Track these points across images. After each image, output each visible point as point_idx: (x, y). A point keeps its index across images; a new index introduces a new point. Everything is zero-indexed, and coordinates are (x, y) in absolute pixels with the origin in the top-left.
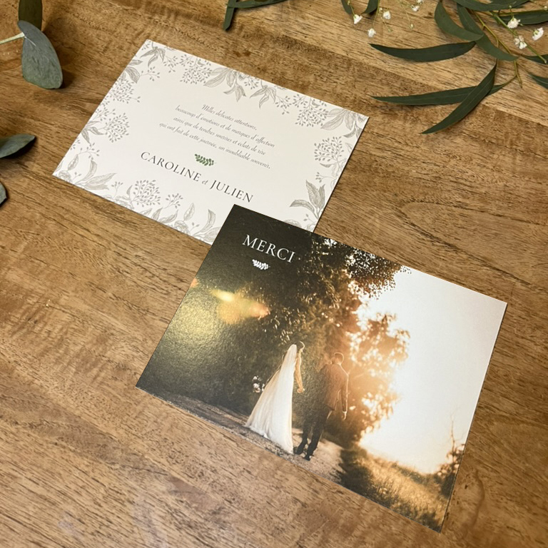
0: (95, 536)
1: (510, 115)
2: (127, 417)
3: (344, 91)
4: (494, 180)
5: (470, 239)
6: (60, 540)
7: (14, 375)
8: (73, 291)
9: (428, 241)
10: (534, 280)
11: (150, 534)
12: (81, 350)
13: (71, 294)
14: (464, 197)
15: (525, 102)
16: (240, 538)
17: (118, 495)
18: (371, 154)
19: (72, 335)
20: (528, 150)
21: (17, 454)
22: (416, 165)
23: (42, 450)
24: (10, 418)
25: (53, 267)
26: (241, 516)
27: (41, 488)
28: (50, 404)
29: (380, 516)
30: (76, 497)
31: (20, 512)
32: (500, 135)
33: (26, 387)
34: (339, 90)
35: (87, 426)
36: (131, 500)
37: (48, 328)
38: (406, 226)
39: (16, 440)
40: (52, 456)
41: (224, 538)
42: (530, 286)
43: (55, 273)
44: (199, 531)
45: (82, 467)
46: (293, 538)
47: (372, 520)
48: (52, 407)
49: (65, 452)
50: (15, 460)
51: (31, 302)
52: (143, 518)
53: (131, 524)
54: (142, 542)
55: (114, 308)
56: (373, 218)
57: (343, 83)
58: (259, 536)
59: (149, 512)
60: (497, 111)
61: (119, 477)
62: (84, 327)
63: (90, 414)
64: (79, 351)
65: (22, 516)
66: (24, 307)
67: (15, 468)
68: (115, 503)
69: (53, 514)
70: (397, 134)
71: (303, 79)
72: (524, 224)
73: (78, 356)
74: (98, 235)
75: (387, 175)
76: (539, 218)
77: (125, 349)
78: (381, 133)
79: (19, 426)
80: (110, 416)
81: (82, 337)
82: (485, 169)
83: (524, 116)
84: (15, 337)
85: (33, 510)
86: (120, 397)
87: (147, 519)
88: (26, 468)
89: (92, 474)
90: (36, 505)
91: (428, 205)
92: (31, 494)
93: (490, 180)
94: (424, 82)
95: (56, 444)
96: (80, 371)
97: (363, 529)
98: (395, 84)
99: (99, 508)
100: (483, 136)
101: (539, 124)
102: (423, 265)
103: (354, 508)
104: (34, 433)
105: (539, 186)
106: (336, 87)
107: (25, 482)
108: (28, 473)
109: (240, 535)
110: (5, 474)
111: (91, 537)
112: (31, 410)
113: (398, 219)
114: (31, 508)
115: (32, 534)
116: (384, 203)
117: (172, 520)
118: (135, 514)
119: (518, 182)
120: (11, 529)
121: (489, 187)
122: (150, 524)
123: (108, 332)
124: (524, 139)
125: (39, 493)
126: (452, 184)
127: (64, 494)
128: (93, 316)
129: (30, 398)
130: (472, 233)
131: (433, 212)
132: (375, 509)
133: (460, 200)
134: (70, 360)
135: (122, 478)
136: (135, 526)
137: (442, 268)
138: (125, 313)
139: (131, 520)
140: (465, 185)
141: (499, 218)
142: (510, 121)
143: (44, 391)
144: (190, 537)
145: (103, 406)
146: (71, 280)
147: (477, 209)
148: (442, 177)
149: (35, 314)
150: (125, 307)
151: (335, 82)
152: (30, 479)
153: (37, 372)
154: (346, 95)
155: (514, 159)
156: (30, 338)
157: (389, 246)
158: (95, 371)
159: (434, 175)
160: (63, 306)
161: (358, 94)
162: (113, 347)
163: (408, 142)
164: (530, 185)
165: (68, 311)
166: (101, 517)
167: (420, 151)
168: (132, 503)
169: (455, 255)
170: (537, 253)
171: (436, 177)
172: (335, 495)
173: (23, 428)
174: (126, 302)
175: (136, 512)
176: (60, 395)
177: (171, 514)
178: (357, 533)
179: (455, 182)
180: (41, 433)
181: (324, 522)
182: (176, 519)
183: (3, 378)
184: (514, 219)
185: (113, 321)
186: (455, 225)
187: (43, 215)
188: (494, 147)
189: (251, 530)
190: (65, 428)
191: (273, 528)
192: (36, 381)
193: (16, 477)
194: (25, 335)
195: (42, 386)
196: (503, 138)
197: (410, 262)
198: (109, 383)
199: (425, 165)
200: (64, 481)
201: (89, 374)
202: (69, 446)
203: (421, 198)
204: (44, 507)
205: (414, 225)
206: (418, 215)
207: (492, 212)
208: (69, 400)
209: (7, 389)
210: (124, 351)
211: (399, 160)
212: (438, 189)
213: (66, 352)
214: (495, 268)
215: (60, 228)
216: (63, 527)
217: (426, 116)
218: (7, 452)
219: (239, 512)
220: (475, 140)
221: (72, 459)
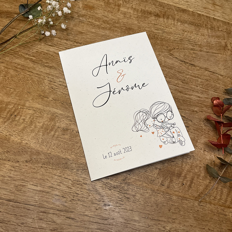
0: (72, 201)
1: (203, 15)
2: (73, 150)
3: (136, 7)
4: (202, 39)
5: (199, 61)
6: (55, 208)
7: (11, 141)
8: (31, 100)
9: (184, 64)
10: (224, 74)
11: (97, 195)
12: (43, 125)
13: (31, 101)
14: (193, 46)
15: (207, 10)
16: (137, 187)
17: (79, 182)
18: (153, 32)
19: (36, 119)
20: (212, 27)
21: (22, 175)
22: (172, 35)
23: (35, 171)
24: (14, 160)
25: (18, 90)
26: (135, 179)
27: (39, 187)
28: (33, 150)
29: (190, 167)
30: (58, 187)
31: (31, 201)
32: (201, 22)
33: (19, 145)
34: (134, 7)
35: (55, 157)
36: (85, 183)
37: (23, 117)
38: (174, 59)
39: (20, 169)
40: (41, 173)
41: (130, 189)
42: (223, 76)
43: (19, 93)
44: (119, 189)
45: (58, 174)
46: (159, 182)
47: (187, 169)
48: (35, 152)
49: (47, 169)
50: (22, 178)
51: (10, 107)
52: (93, 189)
53: (88, 193)
54: (95, 199)
55: (55, 105)
56: (160, 57)
57: (135, 4)
58: (145, 185)
59: (95, 186)
60: (198, 14)
61: (77, 175)
62: (41, 115)
63: (56, 151)
64: (42, 126)
65: (33, 202)
66: (8, 110)
67: (23, 182)
68: (78, 186)
69: (49, 197)
70: (162, 24)
71: (118, 2)
72: (217, 54)
73: (42, 128)
74: (37, 74)
75: (162, 40)
76: (221, 52)
77: (65, 121)
78: (155, 23)
79: (20, 163)
80: (65, 150)
81: (42, 119)
82: (198, 35)
83: (208, 15)
84: (6, 124)
85: (38, 198)
86: (68, 142)
87: (95, 189)
88: (29, 180)
89: (63, 176)
90: (39, 195)
91: (180, 50)
92: (35, 191)
93: (201, 39)
94: (168, 3)
95: (42, 167)
96: (45, 134)
97: (185, 173)
98: (157, 4)
99: (71, 189)
100: (195, 23)
101: (214, 18)
102: (184, 73)
103: (179, 166)
104: (29, 164)
105: (219, 40)
106: (133, 5)
107: (30, 186)
108: (31, 182)
109: (137, 186)
110: (18, 185)
111: (70, 202)
112: (24, 155)
113: (170, 56)
114: (36, 197)
115: (39, 209)
116: (163, 50)
117: (106, 187)
118: (88, 188)
119: (211, 39)
120: (28, 209)
121: (201, 42)
122: (96, 191)
123: (55, 115)
124: (210, 24)
125: (39, 190)
126: (187, 42)
127: (52, 187)
128: (45, 110)
129: (23, 149)
130: (199, 59)
131: (183, 52)
132: (187, 165)
133: (192, 47)
134: (38, 130)
135: (79, 175)
136: (90, 193)
137: (191, 73)
138: (61, 106)
139: (87, 191)
140: (192, 42)
141: (207, 53)
142: (203, 17)
143: (29, 145)
144: (116, 192)
145: (61, 147)
146: (29, 95)
147: (198, 50)
148: (183, 39)
149: (14, 112)
150: (60, 104)
151: (132, 4)
152: (32, 185)
153: (23, 138)
154: (137, 9)
155: (208, 31)
156: (15, 123)
157: (169, 67)
158: (53, 133)
159: (180, 39)
160: (28, 107)
161: (142, 8)
162: (59, 121)
163: (167, 26)
164: (216, 40)
165: (31, 109)
166: (73, 193)
167: (172, 30)
168: (86, 184)
169: (195, 68)
170: (223, 64)
171: (181, 39)
172: (171, 163)
173: (23, 163)
174: (60, 101)
175: (89, 187)
176: (37, 146)
177: (105, 184)
178: (183, 175)
179: (189, 41)
180: (33, 164)
181: (169, 174)
182: (108, 186)
183: (5, 143)
184: (213, 53)
185: (56, 110)
186: (192, 57)
187: (5, 67)
188: (200, 27)
189: (141, 183)
190: (44, 159)
191: (150, 181)
192: (23, 142)
193: (25, 186)
194: (11, 122)
195: (27, 144)
196: (202, 23)
197: (178, 72)
198: (61, 137)
199: (175, 35)
200: (50, 182)
201: (50, 135)
202: (49, 167)
203: (177, 47)
204: (43, 195)
205: (177, 58)
206: (177, 54)
207: (204, 51)
208: (43, 147)
209: (9, 147)
210: (65, 122)
211: (165, 34)
212: (182, 44)
213: (35, 127)
214: (210, 71)
215: (17, 72)
216: (55, 202)
217: (172, 16)
218: (17, 175)
219: (134, 178)
220: (192, 25)
221: (52, 172)
